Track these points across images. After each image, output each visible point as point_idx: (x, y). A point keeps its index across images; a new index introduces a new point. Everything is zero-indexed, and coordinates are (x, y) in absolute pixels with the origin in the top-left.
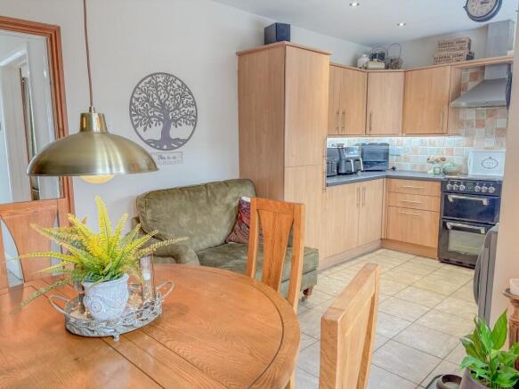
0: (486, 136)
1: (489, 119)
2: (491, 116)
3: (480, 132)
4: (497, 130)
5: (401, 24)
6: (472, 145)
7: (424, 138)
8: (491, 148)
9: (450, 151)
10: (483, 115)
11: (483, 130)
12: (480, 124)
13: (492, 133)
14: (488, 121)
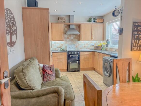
0: (69, 41)
1: (70, 37)
2: (70, 36)
3: (68, 40)
4: (72, 39)
5: (56, 11)
6: (67, 43)
7: (55, 41)
8: (71, 44)
9: (62, 45)
10: (68, 36)
11: (69, 40)
12: (68, 38)
13: (71, 40)
14: (70, 38)
